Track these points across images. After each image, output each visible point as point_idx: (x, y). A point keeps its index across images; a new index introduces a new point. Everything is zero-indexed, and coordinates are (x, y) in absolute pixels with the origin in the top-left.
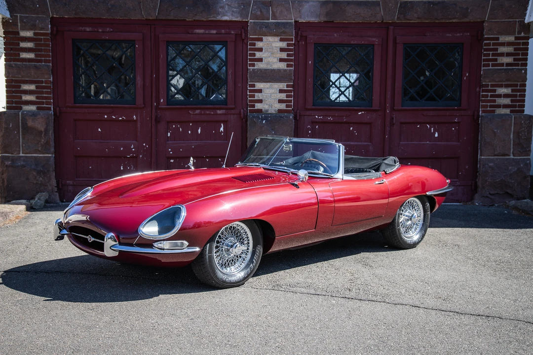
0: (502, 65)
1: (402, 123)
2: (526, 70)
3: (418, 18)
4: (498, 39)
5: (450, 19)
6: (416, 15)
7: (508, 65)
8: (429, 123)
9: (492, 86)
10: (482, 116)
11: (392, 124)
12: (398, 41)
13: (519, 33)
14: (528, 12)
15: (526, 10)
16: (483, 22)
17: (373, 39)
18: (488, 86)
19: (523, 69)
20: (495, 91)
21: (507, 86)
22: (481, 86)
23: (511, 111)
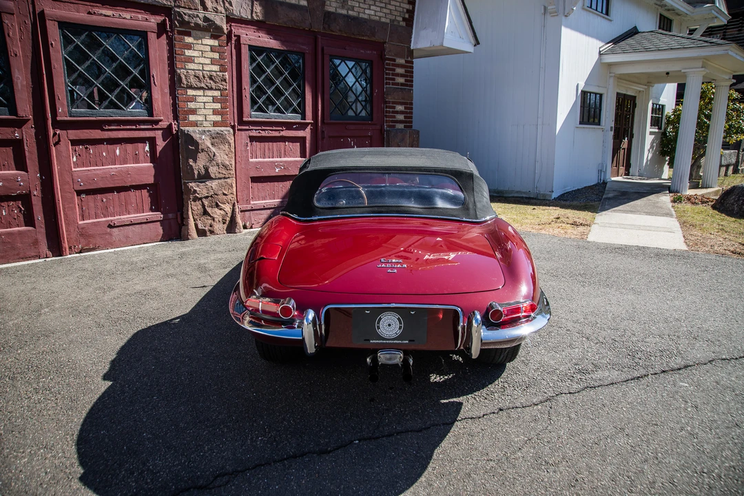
0: (398, 84)
1: (330, 137)
2: (412, 90)
3: (340, 31)
4: (394, 60)
5: (363, 36)
6: (338, 27)
7: (402, 84)
8: (350, 137)
9: (394, 103)
10: (387, 131)
11: (323, 138)
12: (325, 52)
13: (407, 58)
14: (413, 39)
15: (411, 38)
16: (385, 42)
17: (303, 47)
18: (389, 102)
19: (411, 90)
20: (394, 108)
21: (401, 104)
22: (386, 102)
23: (405, 127)
